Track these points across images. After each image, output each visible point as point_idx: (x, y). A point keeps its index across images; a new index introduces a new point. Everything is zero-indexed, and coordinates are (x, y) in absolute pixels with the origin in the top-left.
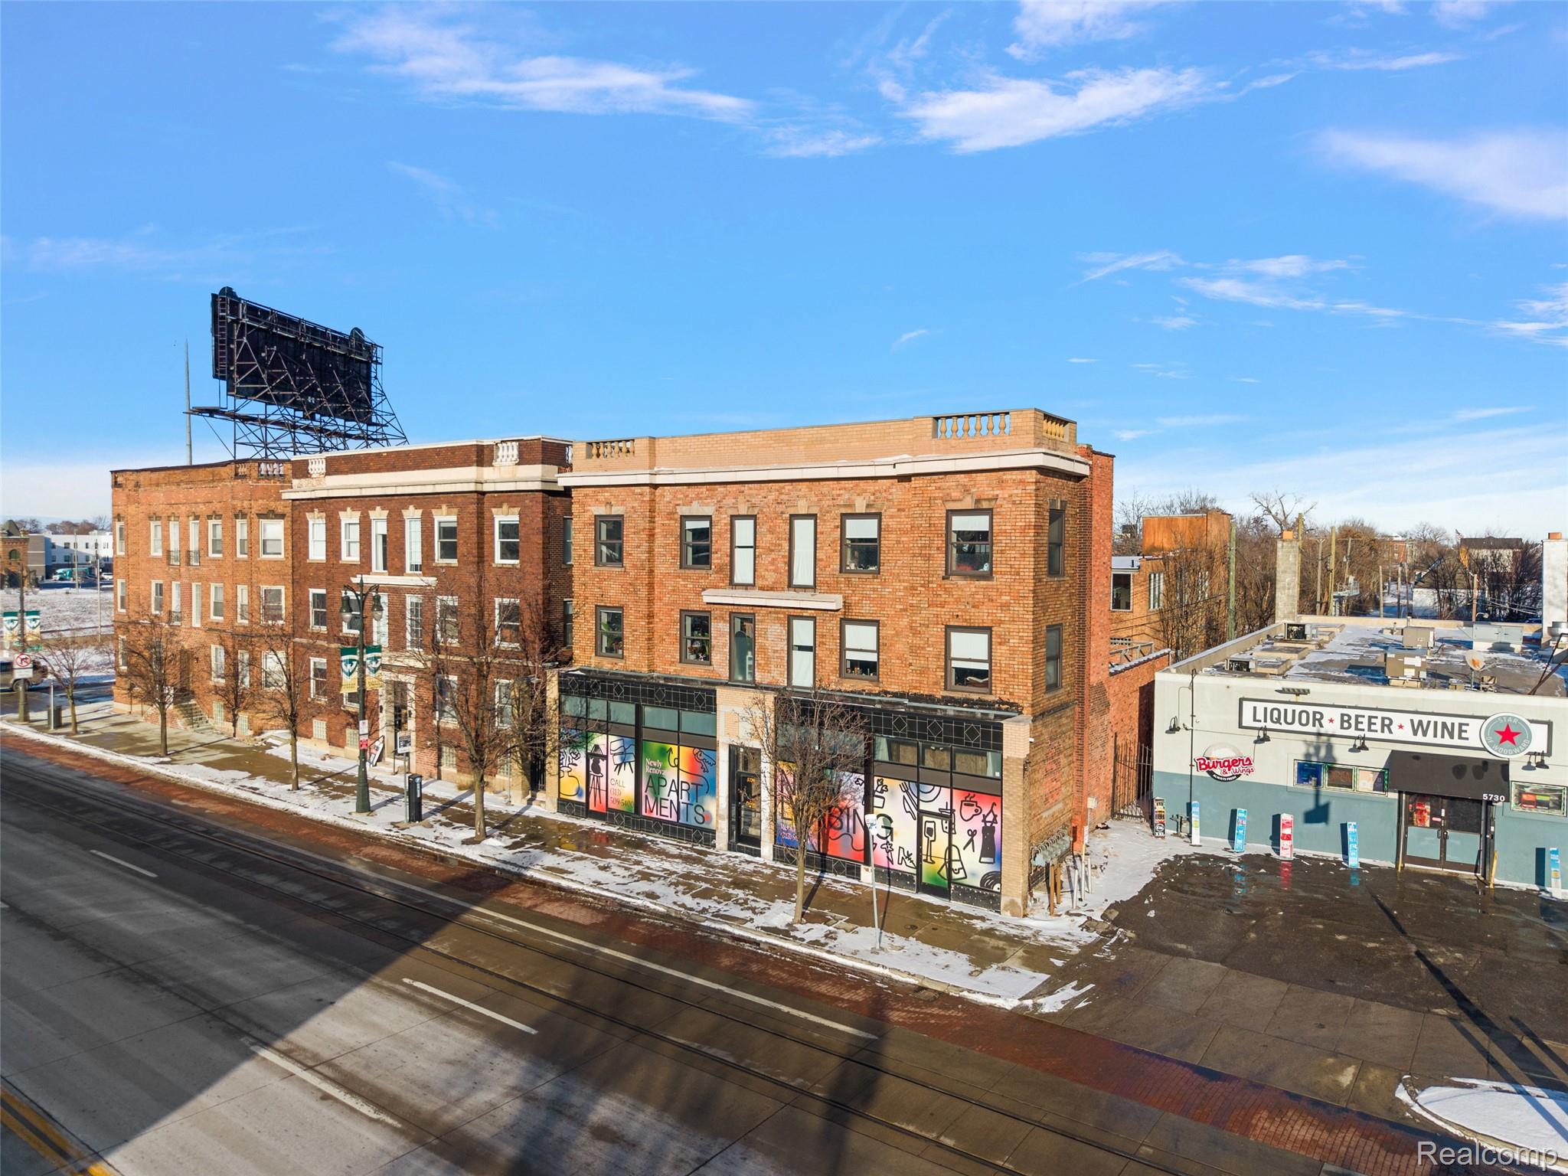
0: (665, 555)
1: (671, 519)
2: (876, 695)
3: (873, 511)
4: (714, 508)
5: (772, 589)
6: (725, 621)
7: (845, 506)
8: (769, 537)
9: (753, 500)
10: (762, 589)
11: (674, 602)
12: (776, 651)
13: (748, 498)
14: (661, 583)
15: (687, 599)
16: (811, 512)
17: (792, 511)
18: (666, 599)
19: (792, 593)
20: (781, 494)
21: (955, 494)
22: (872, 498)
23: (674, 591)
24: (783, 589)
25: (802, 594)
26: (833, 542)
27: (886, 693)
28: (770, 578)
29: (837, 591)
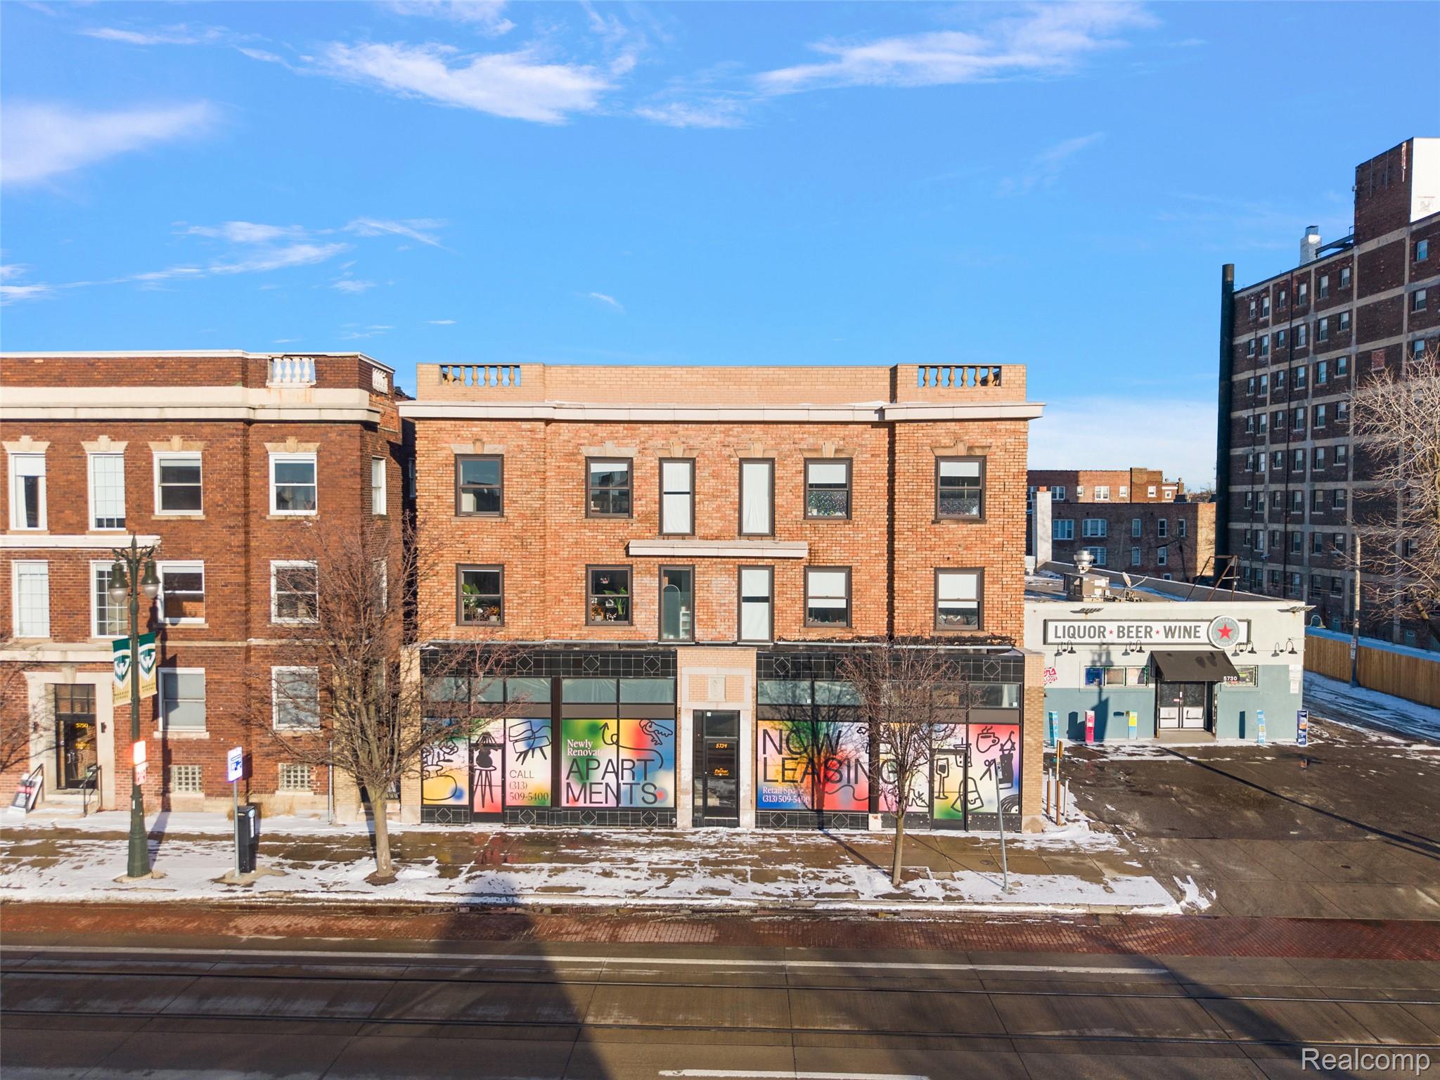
0: (561, 502)
1: (571, 461)
2: (849, 641)
3: (843, 456)
4: (636, 449)
5: (717, 538)
6: (652, 575)
7: (810, 450)
8: (713, 482)
9: (691, 442)
10: (704, 538)
11: (577, 557)
12: (721, 605)
13: (683, 439)
14: (557, 535)
15: (597, 552)
16: (767, 456)
17: (743, 455)
18: (565, 554)
19: (745, 542)
20: (729, 436)
21: (946, 441)
22: (841, 443)
23: (576, 543)
24: (733, 538)
25: (757, 542)
26: (796, 486)
27: (860, 638)
28: (716, 526)
29: (803, 538)
